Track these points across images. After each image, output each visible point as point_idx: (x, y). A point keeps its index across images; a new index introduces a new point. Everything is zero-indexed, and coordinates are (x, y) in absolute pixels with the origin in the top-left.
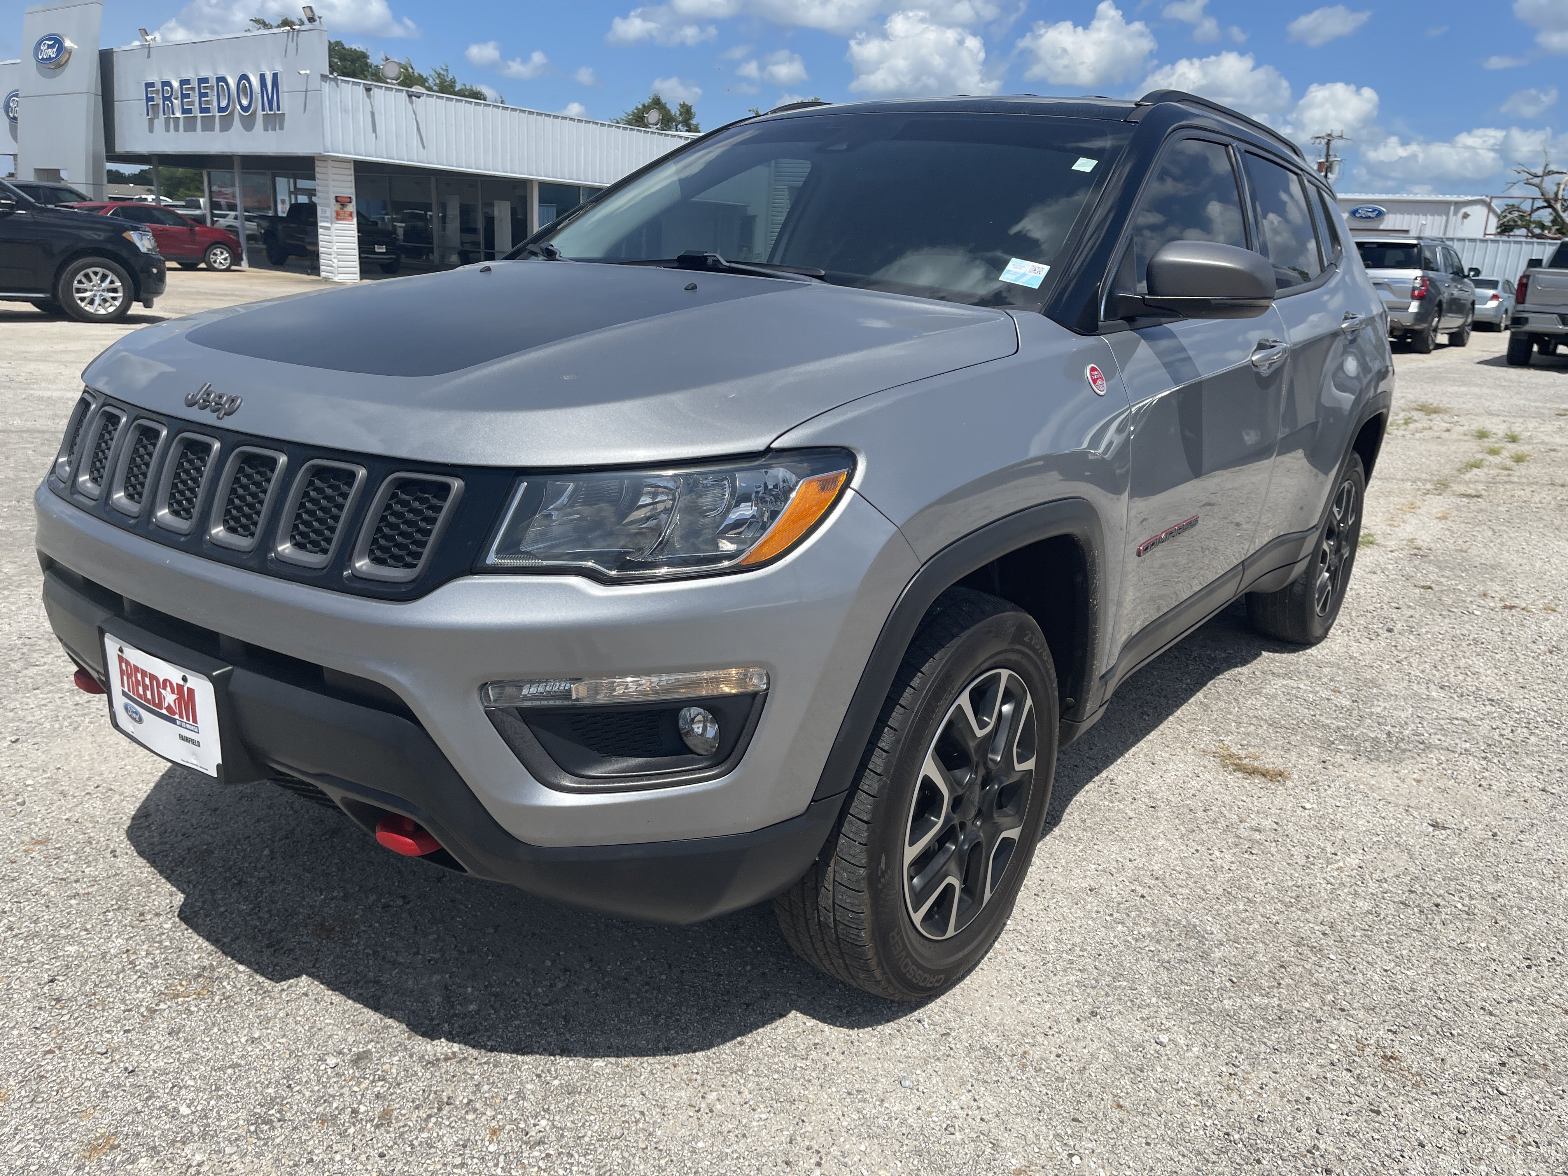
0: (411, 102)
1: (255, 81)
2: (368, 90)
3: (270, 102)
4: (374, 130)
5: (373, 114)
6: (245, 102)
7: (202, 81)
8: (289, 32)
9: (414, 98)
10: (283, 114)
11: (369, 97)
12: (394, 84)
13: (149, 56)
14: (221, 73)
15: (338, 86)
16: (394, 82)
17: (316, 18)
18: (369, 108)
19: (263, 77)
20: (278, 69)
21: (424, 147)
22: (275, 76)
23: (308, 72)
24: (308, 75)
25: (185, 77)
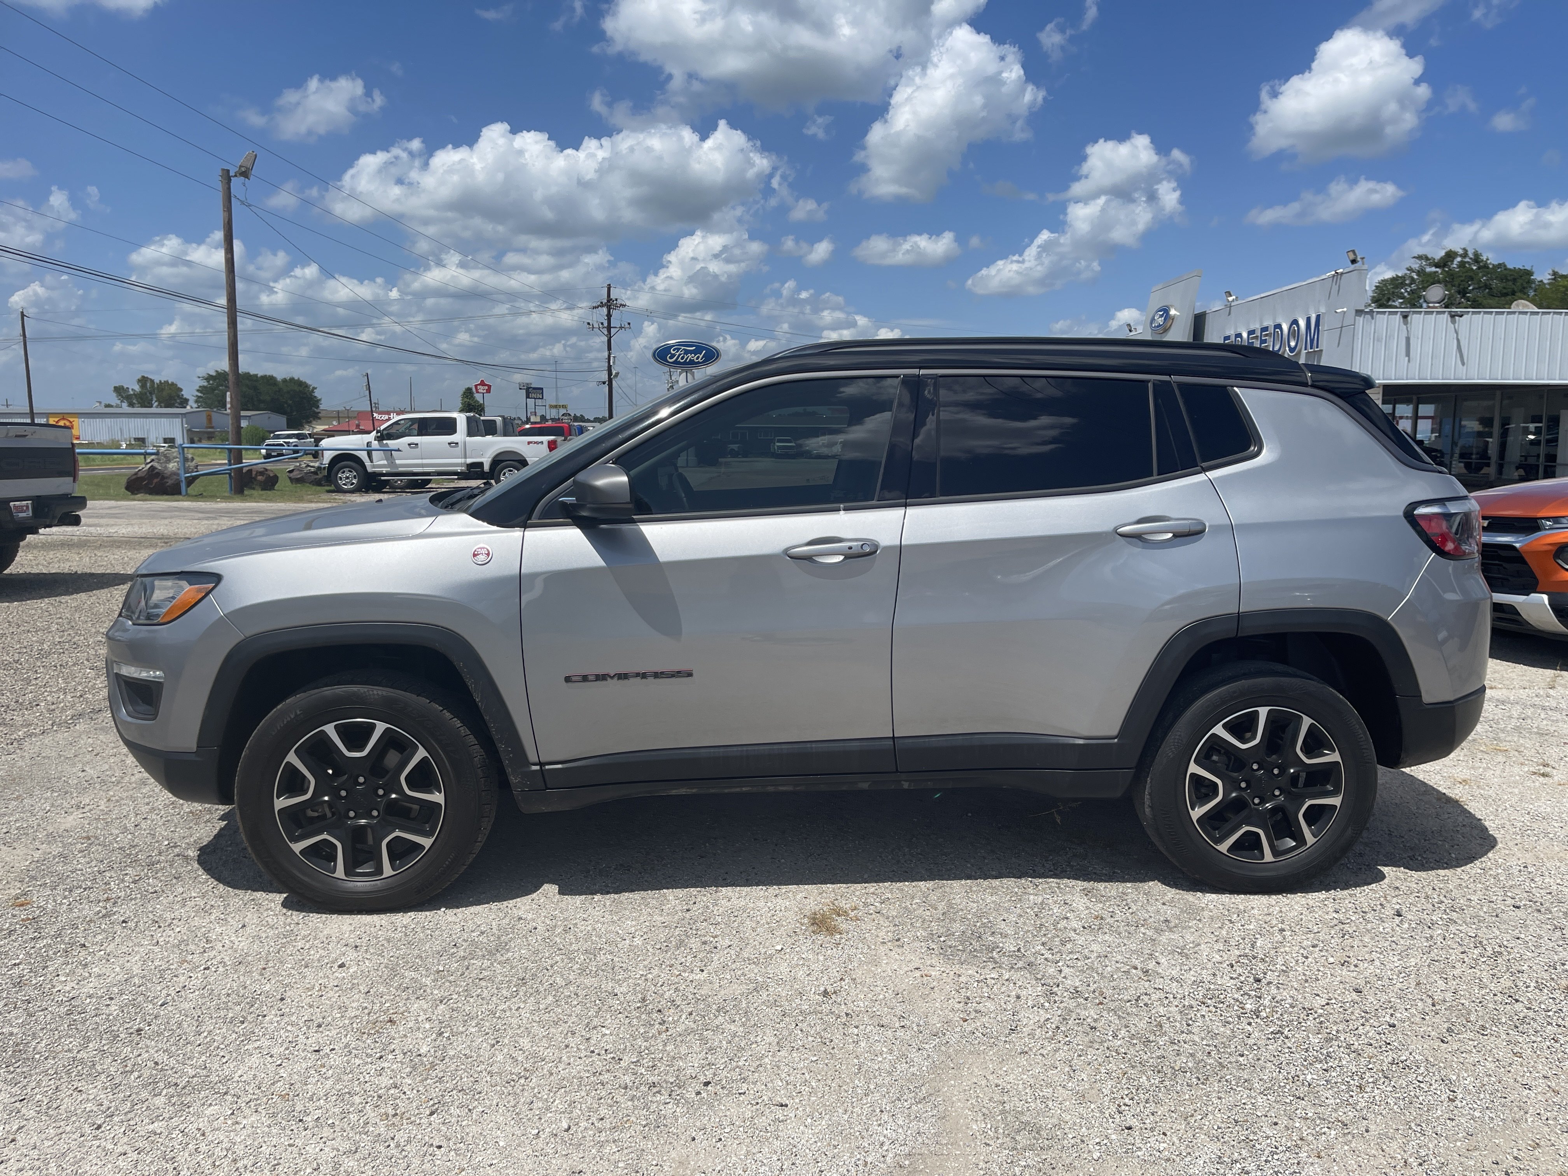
0: (1454, 322)
1: (1302, 323)
2: (1405, 317)
3: (1312, 341)
4: (1408, 354)
5: (1408, 339)
6: (1293, 344)
7: (1265, 329)
8: (1334, 276)
9: (1457, 318)
10: (1321, 351)
11: (1406, 323)
12: (1436, 308)
13: (1229, 314)
14: (1278, 321)
15: (1373, 318)
16: (1437, 305)
17: (1359, 259)
18: (1405, 334)
19: (1308, 320)
20: (1322, 310)
21: (1463, 364)
22: (1318, 317)
23: (1345, 309)
24: (1344, 312)
25: (1252, 328)
